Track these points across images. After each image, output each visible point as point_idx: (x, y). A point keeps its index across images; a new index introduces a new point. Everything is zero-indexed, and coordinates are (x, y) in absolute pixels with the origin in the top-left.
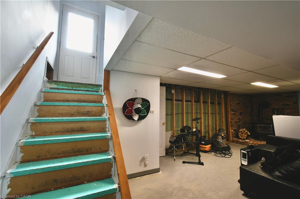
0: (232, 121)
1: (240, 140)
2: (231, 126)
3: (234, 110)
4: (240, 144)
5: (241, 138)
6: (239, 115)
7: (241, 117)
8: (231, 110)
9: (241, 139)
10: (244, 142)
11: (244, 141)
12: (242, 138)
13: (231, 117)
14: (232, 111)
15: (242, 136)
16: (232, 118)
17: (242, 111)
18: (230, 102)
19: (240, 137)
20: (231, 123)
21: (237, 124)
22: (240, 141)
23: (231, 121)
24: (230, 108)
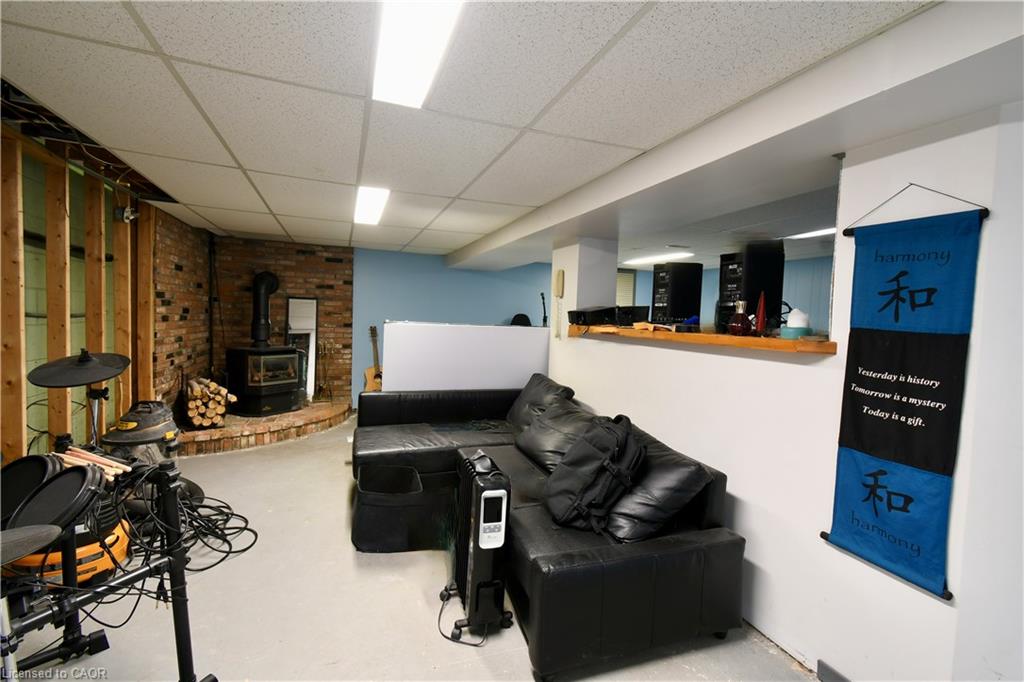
0: (159, 348)
1: (200, 433)
2: (155, 377)
3: (167, 296)
4: (199, 451)
5: (201, 425)
6: (181, 323)
7: (184, 331)
8: (159, 295)
9: (201, 428)
10: (219, 440)
11: (216, 434)
12: (206, 423)
13: (155, 334)
14: (159, 301)
15: (203, 415)
16: (158, 335)
17: (186, 304)
18: (154, 254)
19: (197, 421)
20: (155, 359)
21: (172, 363)
22: (201, 436)
23: (154, 353)
24: (152, 285)
